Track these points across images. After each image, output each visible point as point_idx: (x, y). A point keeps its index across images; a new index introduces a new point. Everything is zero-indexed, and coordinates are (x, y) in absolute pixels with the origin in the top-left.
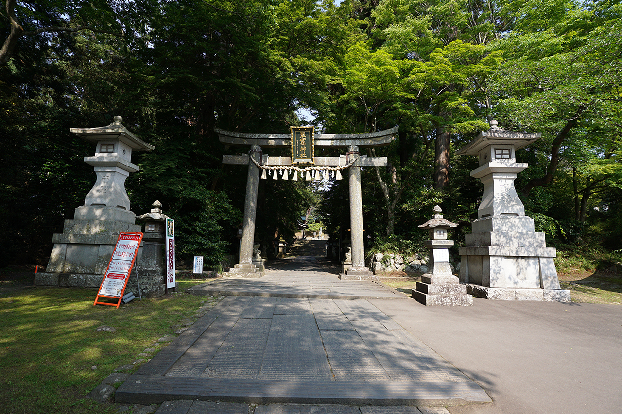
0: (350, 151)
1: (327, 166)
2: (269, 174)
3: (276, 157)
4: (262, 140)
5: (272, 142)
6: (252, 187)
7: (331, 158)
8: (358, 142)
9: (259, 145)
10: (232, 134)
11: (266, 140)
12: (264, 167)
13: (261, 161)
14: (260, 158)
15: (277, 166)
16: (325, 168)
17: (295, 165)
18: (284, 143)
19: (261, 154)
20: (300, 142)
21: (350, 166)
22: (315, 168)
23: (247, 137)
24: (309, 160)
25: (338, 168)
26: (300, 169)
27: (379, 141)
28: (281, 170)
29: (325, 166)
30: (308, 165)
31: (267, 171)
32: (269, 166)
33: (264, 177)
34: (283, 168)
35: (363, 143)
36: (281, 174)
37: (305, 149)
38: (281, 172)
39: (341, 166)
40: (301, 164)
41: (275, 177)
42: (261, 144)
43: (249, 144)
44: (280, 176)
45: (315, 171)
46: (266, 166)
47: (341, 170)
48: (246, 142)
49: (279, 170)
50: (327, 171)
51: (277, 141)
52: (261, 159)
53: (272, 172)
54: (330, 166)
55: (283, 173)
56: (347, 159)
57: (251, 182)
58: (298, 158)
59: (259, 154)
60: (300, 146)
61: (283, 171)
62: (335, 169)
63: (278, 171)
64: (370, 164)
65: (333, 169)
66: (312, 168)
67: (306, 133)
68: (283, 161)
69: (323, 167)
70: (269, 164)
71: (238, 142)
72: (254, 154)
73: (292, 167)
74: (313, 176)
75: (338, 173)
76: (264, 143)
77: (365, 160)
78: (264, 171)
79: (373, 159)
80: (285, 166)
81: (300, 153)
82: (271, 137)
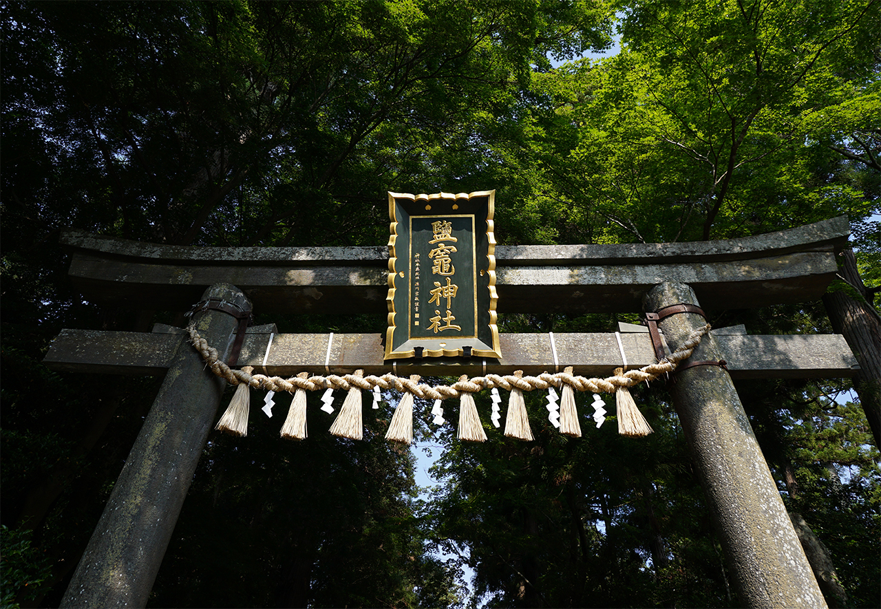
0: (665, 304)
1: (562, 369)
2: (268, 410)
3: (309, 337)
4: (257, 270)
5: (305, 277)
6: (146, 471)
7: (579, 335)
8: (689, 274)
9: (242, 288)
10: (133, 249)
11: (280, 270)
12: (246, 372)
13: (236, 352)
14: (232, 338)
15: (312, 370)
16: (555, 378)
17: (406, 366)
18: (355, 279)
19: (244, 322)
20: (428, 264)
21: (682, 364)
22: (504, 380)
23: (194, 257)
24: (475, 344)
25: (622, 378)
26: (426, 386)
27: (783, 267)
28: (329, 392)
29: (552, 370)
30: (468, 363)
31: (257, 395)
32: (270, 371)
33: (235, 419)
34: (342, 381)
35: (710, 274)
36: (328, 408)
37: (450, 291)
38: (328, 398)
39: (638, 367)
40: (431, 359)
41: (295, 425)
42: (251, 281)
43: (199, 282)
44: (318, 420)
45: (505, 394)
46: (257, 370)
47: (636, 389)
48: (185, 277)
49: (321, 389)
50: (567, 392)
51: (328, 272)
52: (238, 343)
53: (284, 399)
54: (577, 371)
55: (338, 404)
56: (653, 337)
57: (152, 442)
58: (418, 333)
59: (233, 322)
60: (428, 278)
61: (340, 395)
62: (607, 383)
63: (314, 398)
64: (769, 361)
65: (593, 383)
66: (488, 379)
67: (458, 226)
68: (343, 351)
69: (545, 375)
70: (274, 362)
71: (152, 275)
72: (209, 319)
73: (389, 376)
74: (495, 417)
75: (625, 400)
76: (269, 278)
77: (745, 349)
78: (242, 394)
79: (781, 344)
80: (352, 370)
81: (428, 311)
82: (303, 255)
